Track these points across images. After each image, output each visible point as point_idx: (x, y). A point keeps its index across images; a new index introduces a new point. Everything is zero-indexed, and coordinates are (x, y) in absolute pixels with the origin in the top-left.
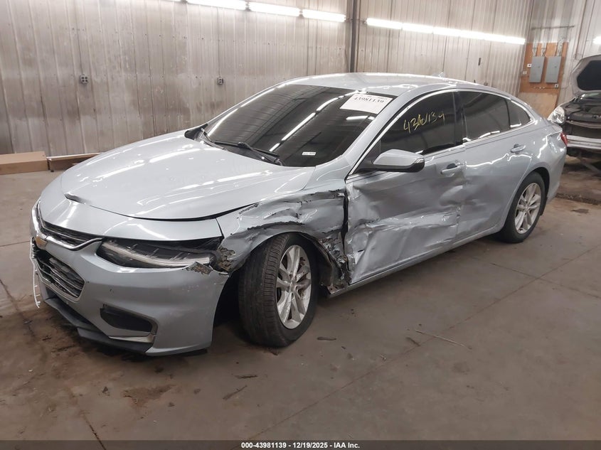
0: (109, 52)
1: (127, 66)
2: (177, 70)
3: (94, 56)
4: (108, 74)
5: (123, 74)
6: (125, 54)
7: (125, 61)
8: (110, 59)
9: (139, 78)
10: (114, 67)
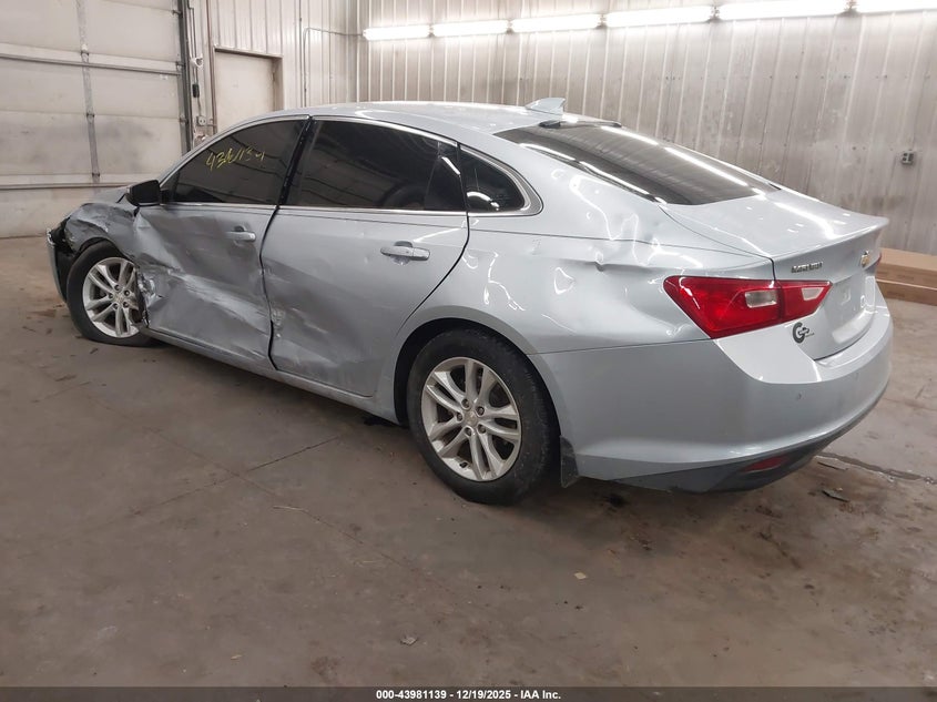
0: (706, 107)
1: (729, 128)
2: (814, 135)
3: (684, 112)
4: (698, 139)
5: (719, 138)
6: (729, 108)
7: (727, 117)
8: (705, 118)
9: (742, 146)
10: (709, 129)
